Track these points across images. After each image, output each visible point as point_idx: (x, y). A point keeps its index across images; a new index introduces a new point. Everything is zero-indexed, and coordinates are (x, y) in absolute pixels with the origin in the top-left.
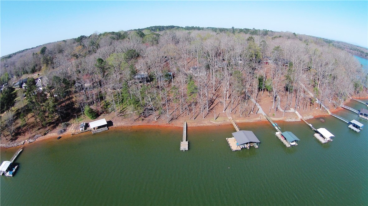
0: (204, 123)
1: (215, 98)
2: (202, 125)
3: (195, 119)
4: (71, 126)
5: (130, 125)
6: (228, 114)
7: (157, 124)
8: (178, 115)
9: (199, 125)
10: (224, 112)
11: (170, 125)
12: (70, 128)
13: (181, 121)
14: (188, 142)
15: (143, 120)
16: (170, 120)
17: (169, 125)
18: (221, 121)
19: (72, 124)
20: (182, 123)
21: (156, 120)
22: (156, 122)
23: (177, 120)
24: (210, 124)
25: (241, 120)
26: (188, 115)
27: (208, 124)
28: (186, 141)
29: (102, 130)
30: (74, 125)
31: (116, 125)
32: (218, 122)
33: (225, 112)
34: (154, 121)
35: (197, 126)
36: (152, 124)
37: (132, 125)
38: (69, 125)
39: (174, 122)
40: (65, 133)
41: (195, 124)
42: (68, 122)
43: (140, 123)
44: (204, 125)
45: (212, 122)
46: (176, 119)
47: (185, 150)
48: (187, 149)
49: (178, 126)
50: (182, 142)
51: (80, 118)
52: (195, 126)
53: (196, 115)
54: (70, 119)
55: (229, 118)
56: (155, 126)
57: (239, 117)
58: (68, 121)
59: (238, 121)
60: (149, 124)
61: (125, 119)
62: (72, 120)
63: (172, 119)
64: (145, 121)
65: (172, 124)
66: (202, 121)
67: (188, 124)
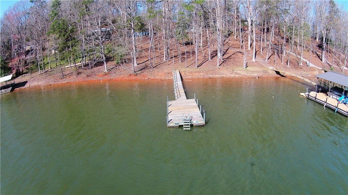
0: (223, 74)
1: (226, 49)
2: (218, 76)
3: (198, 67)
6: (264, 64)
7: (107, 78)
9: (211, 76)
10: (254, 60)
13: (166, 71)
14: (198, 101)
15: (80, 73)
16: (139, 69)
18: (259, 72)
20: (169, 73)
21: (106, 70)
22: (106, 74)
23: (155, 69)
24: (237, 76)
26: (180, 62)
27: (232, 76)
32: (254, 72)
33: (257, 61)
34: (102, 73)
35: (206, 76)
36: (96, 78)
39: (146, 72)
41: (202, 74)
43: (72, 79)
46: (154, 67)
49: (158, 77)
50: (171, 103)
52: (201, 77)
55: (270, 68)
60: (90, 79)
63: (144, 68)
64: (83, 75)
65: (143, 76)
66: (217, 71)
67: (183, 74)
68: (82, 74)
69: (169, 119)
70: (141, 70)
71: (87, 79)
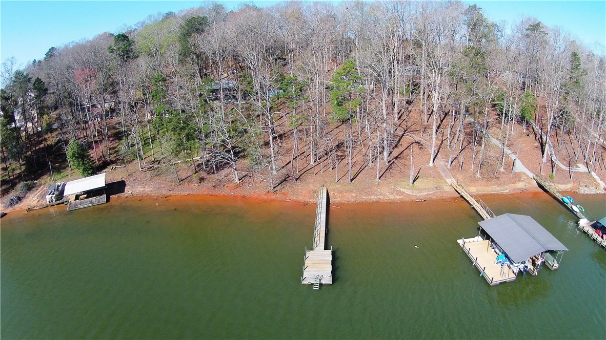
0: (381, 194)
1: (401, 134)
2: (373, 198)
3: (352, 180)
4: (37, 189)
5: (164, 192)
6: (444, 171)
7: (239, 192)
8: (304, 171)
9: (364, 198)
10: (431, 164)
11: (278, 196)
12: (32, 196)
13: (311, 187)
14: (333, 253)
15: (202, 180)
16: (279, 182)
17: (273, 197)
18: (429, 189)
19: (40, 185)
20: (314, 192)
21: (237, 180)
22: (238, 186)
23: (298, 182)
24: (398, 197)
25: (480, 188)
26: (331, 169)
27: (392, 197)
28: (326, 248)
29: (91, 202)
30: (43, 188)
31: (130, 192)
32: (421, 190)
33: (435, 166)
34: (233, 185)
35: (359, 200)
36: (225, 191)
37: (171, 193)
38: (33, 187)
39: (288, 187)
40: (18, 207)
41: (354, 195)
42: (35, 182)
43: (193, 189)
44: (380, 197)
45: (402, 190)
46: (297, 179)
47: (321, 285)
48: (327, 280)
49: (301, 198)
50: (309, 254)
51: (62, 174)
52: (352, 200)
53: (356, 169)
54: (43, 175)
55: (449, 181)
56: (235, 197)
57: (473, 179)
58: (36, 180)
59: (473, 190)
60: (217, 192)
61: (157, 178)
62: (45, 177)
63: (285, 180)
64: (207, 185)
65: (284, 194)
66: (375, 188)
67: (331, 194)
68: (206, 182)
69: (304, 276)
70: (281, 182)
71: (213, 192)
